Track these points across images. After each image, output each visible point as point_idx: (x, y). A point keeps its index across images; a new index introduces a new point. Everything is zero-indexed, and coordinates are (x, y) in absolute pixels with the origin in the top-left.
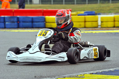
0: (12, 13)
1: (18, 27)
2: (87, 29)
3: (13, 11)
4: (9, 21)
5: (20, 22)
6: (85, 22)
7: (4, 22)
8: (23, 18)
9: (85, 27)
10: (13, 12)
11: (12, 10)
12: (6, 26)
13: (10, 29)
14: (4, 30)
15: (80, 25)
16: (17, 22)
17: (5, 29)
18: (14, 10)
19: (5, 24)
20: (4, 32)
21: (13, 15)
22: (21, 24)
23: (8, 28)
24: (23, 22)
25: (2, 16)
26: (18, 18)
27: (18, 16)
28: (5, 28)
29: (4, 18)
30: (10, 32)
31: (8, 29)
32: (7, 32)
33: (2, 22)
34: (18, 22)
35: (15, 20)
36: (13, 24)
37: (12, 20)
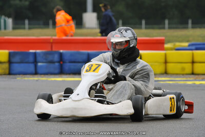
0: (50, 45)
1: (62, 72)
2: (197, 76)
3: (51, 41)
4: (44, 61)
5: (64, 62)
6: (193, 62)
7: (35, 62)
8: (72, 55)
9: (193, 74)
10: (52, 43)
11: (50, 39)
12: (39, 71)
13: (47, 76)
14: (36, 78)
15: (183, 69)
16: (59, 62)
17: (36, 76)
18: (54, 40)
19: (36, 66)
20: (37, 80)
21: (52, 49)
22: (67, 66)
23: (41, 74)
24: (71, 62)
25: (31, 51)
26: (61, 55)
27: (61, 51)
28: (36, 73)
29: (35, 54)
30: (47, 80)
31: (43, 76)
32: (42, 81)
33: (32, 63)
34: (61, 63)
35: (56, 58)
36: (52, 65)
37: (50, 58)
